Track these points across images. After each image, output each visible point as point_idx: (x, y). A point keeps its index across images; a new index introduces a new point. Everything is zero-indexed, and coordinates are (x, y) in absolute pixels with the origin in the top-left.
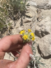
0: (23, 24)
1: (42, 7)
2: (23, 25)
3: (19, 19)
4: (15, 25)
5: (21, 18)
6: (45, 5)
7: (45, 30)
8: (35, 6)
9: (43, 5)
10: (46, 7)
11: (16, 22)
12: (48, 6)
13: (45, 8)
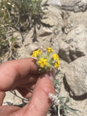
0: (38, 39)
1: (70, 8)
2: (37, 41)
3: (29, 29)
4: (23, 41)
5: (33, 29)
6: (76, 4)
7: (76, 49)
8: (59, 6)
9: (73, 5)
10: (77, 7)
11: (25, 35)
12: (82, 7)
13: (75, 10)
